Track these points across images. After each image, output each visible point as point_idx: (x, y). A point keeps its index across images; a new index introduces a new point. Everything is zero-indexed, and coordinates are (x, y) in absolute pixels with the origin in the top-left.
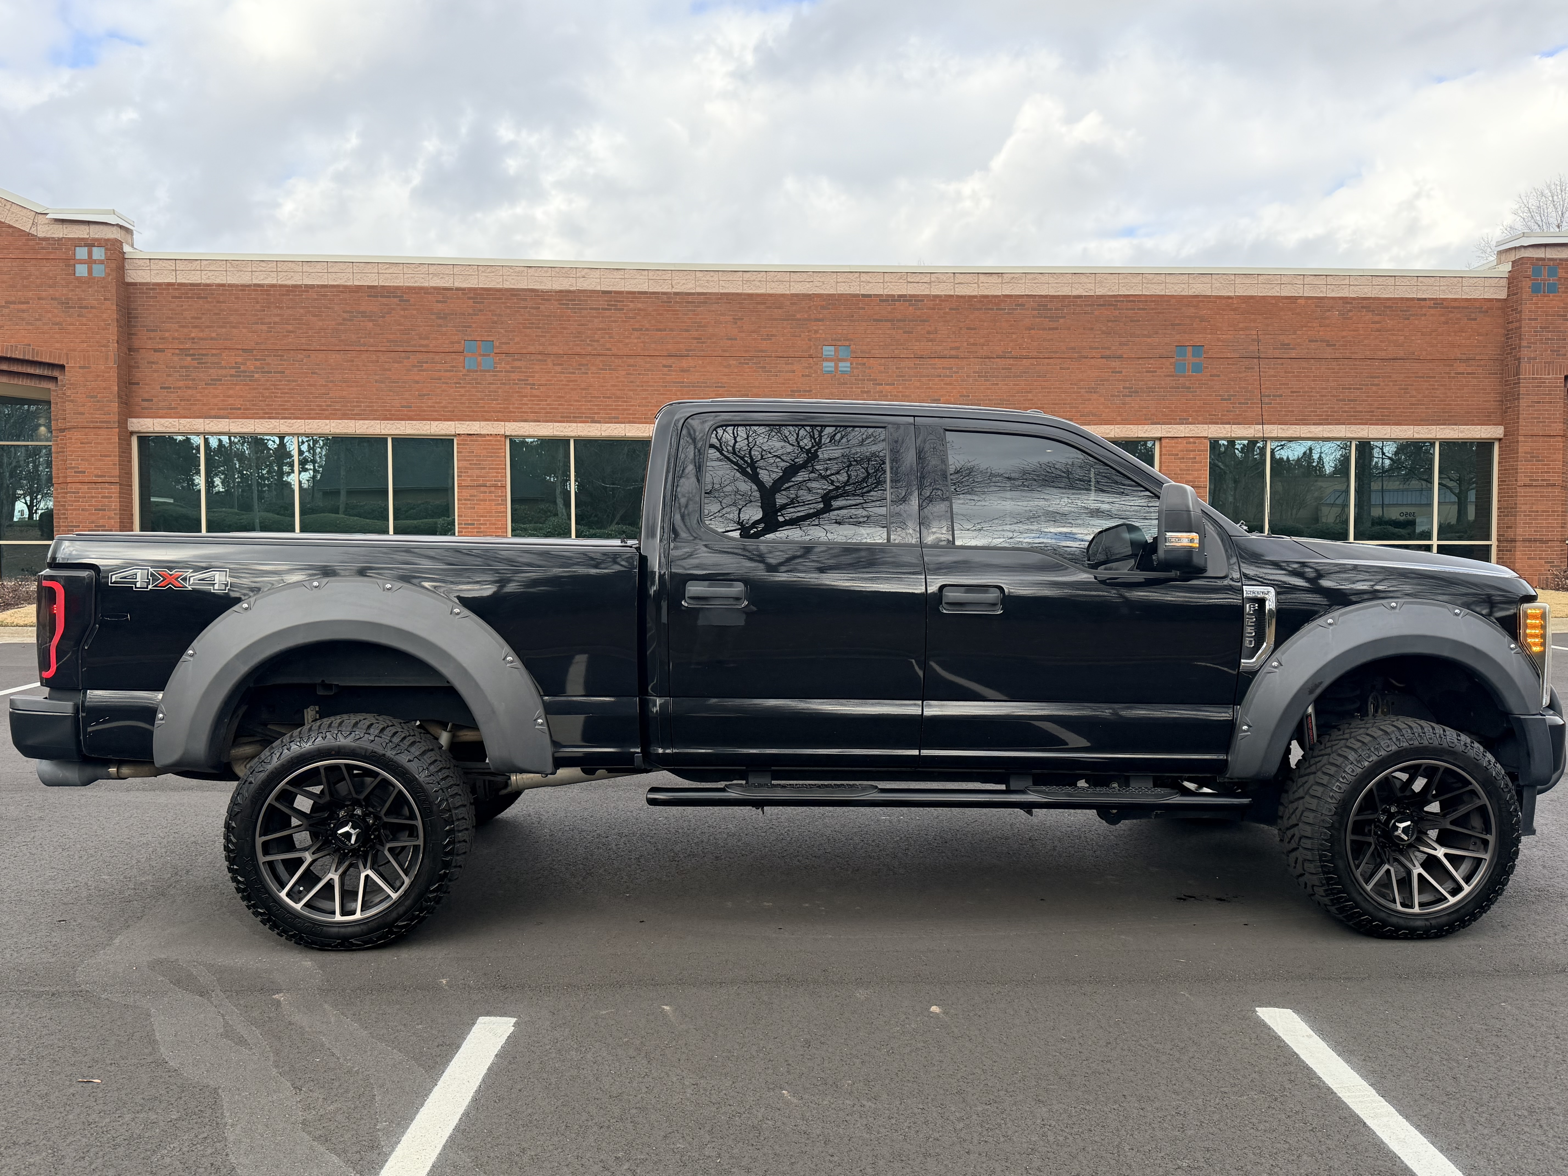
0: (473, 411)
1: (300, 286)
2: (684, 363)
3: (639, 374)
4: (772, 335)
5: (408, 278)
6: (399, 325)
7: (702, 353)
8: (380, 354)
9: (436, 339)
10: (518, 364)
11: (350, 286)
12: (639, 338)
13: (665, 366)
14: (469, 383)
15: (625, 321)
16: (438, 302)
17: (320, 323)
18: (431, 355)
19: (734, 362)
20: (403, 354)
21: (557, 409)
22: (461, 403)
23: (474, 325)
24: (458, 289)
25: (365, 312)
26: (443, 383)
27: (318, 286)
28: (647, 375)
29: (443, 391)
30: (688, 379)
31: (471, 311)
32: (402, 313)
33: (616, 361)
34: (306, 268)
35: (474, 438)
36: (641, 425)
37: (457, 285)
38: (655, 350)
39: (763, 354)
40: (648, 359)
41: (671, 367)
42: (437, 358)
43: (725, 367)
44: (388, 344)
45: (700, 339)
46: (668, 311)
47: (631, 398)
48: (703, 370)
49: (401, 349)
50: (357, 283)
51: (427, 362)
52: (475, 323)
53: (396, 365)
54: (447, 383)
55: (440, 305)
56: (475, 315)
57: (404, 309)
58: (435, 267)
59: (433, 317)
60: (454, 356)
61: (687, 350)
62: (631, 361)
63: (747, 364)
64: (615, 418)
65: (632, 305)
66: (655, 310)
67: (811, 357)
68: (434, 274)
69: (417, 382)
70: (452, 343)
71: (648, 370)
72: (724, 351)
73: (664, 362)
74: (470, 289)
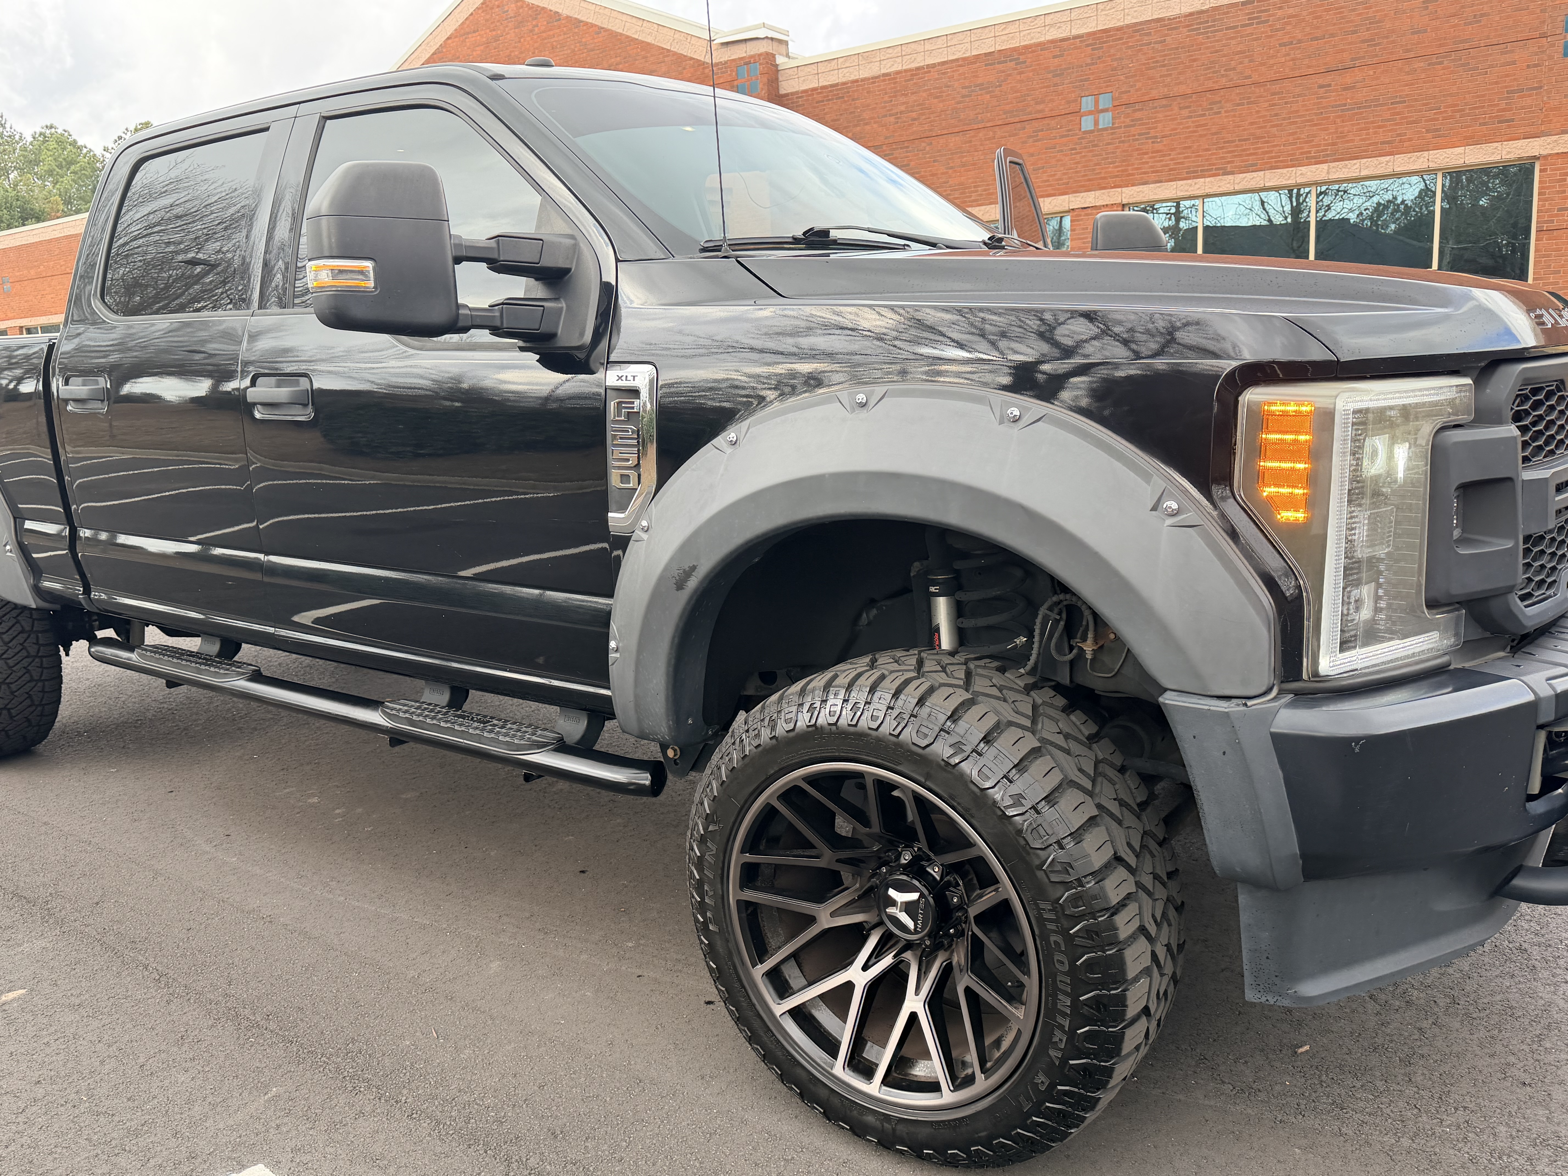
0: (1089, 180)
1: (923, 67)
2: (1348, 79)
3: (1286, 103)
5: (1024, 36)
6: (1016, 92)
7: (1375, 60)
8: (996, 129)
9: (1052, 101)
10: (1138, 115)
11: (968, 57)
12: (1288, 55)
13: (1321, 87)
14: (1085, 147)
15: (1271, 36)
16: (1054, 57)
17: (941, 105)
18: (1046, 121)
19: (1422, 64)
20: (1019, 125)
21: (1182, 163)
22: (1077, 172)
23: (1092, 77)
24: (1075, 37)
25: (982, 84)
26: (1058, 151)
27: (939, 64)
28: (1297, 102)
29: (1058, 161)
30: (1352, 98)
31: (1089, 61)
32: (1018, 77)
33: (1257, 90)
34: (928, 46)
35: (1089, 211)
36: (1285, 171)
37: (1075, 32)
38: (1309, 67)
39: (1467, 45)
40: (1299, 81)
41: (1330, 85)
42: (1053, 123)
43: (1408, 73)
44: (1004, 116)
45: (1374, 40)
46: (1330, 10)
47: (1275, 136)
48: (1374, 83)
49: (1017, 119)
50: (975, 53)
51: (1042, 130)
52: (1093, 74)
53: (1012, 139)
54: (1062, 151)
55: (1056, 60)
56: (1093, 64)
57: (1021, 73)
58: (1052, 16)
59: (1050, 75)
60: (1070, 117)
61: (1353, 60)
62: (1276, 87)
63: (1441, 63)
64: (1252, 165)
66: (1310, 13)
67: (1544, 36)
68: (1051, 25)
69: (1032, 155)
70: (1069, 102)
71: (1299, 95)
72: (1408, 51)
73: (1321, 81)
74: (1089, 34)
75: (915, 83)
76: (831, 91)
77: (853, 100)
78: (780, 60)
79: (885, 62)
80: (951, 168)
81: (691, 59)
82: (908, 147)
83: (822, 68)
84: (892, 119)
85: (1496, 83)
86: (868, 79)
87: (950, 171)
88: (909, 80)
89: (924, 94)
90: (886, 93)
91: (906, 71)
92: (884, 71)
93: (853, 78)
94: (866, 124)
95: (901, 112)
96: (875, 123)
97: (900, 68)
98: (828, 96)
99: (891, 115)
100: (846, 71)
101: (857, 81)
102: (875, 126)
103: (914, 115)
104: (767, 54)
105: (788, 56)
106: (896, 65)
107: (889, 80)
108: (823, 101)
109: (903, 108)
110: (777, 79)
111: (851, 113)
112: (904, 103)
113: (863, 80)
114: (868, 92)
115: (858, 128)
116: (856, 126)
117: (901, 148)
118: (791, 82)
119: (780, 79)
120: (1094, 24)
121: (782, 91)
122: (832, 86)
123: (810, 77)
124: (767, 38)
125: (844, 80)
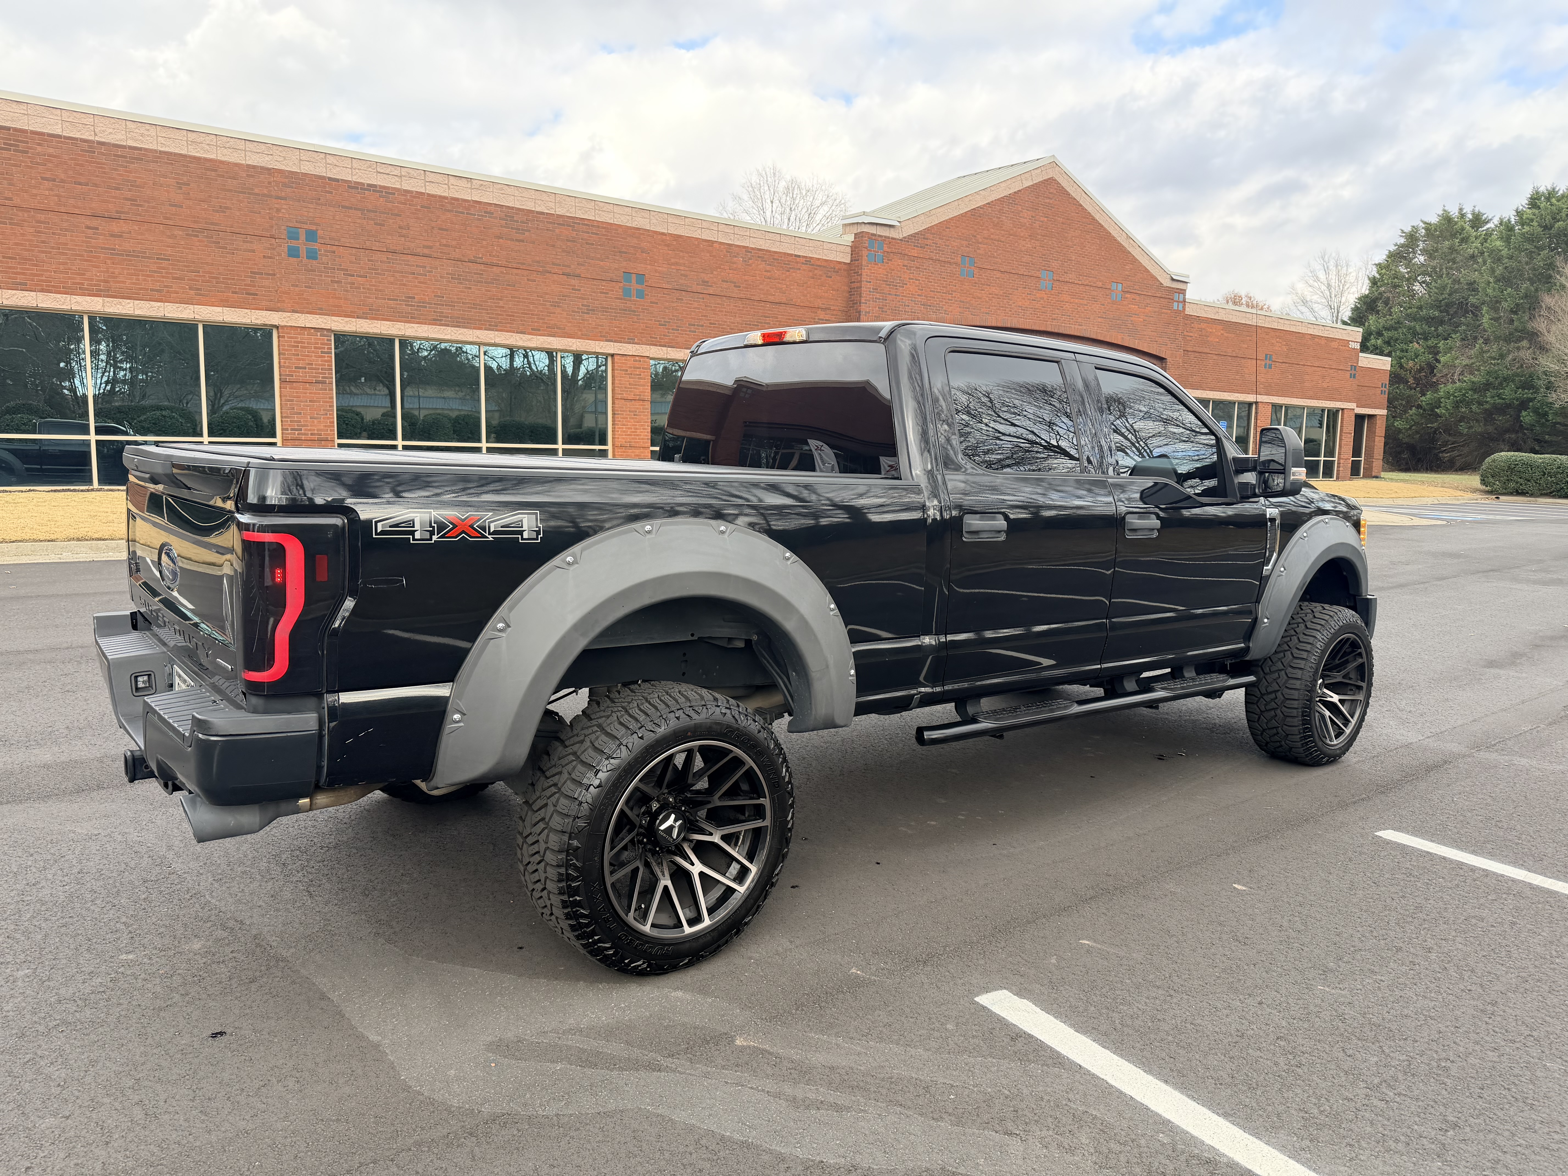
2: (115, 227)
3: (53, 234)
4: (227, 208)
7: (138, 218)
12: (51, 190)
13: (88, 227)
15: (31, 168)
19: (181, 233)
28: (65, 235)
30: (120, 245)
33: (20, 214)
36: (59, 296)
38: (75, 207)
39: (216, 228)
40: (65, 217)
41: (97, 229)
43: (169, 237)
45: (136, 200)
46: (91, 162)
47: (43, 261)
48: (139, 237)
61: (117, 212)
62: (41, 217)
63: (197, 236)
64: (21, 284)
65: (39, 149)
66: (72, 159)
67: (272, 237)
71: (66, 230)
72: (167, 218)
73: (88, 223)
85: (241, 263)
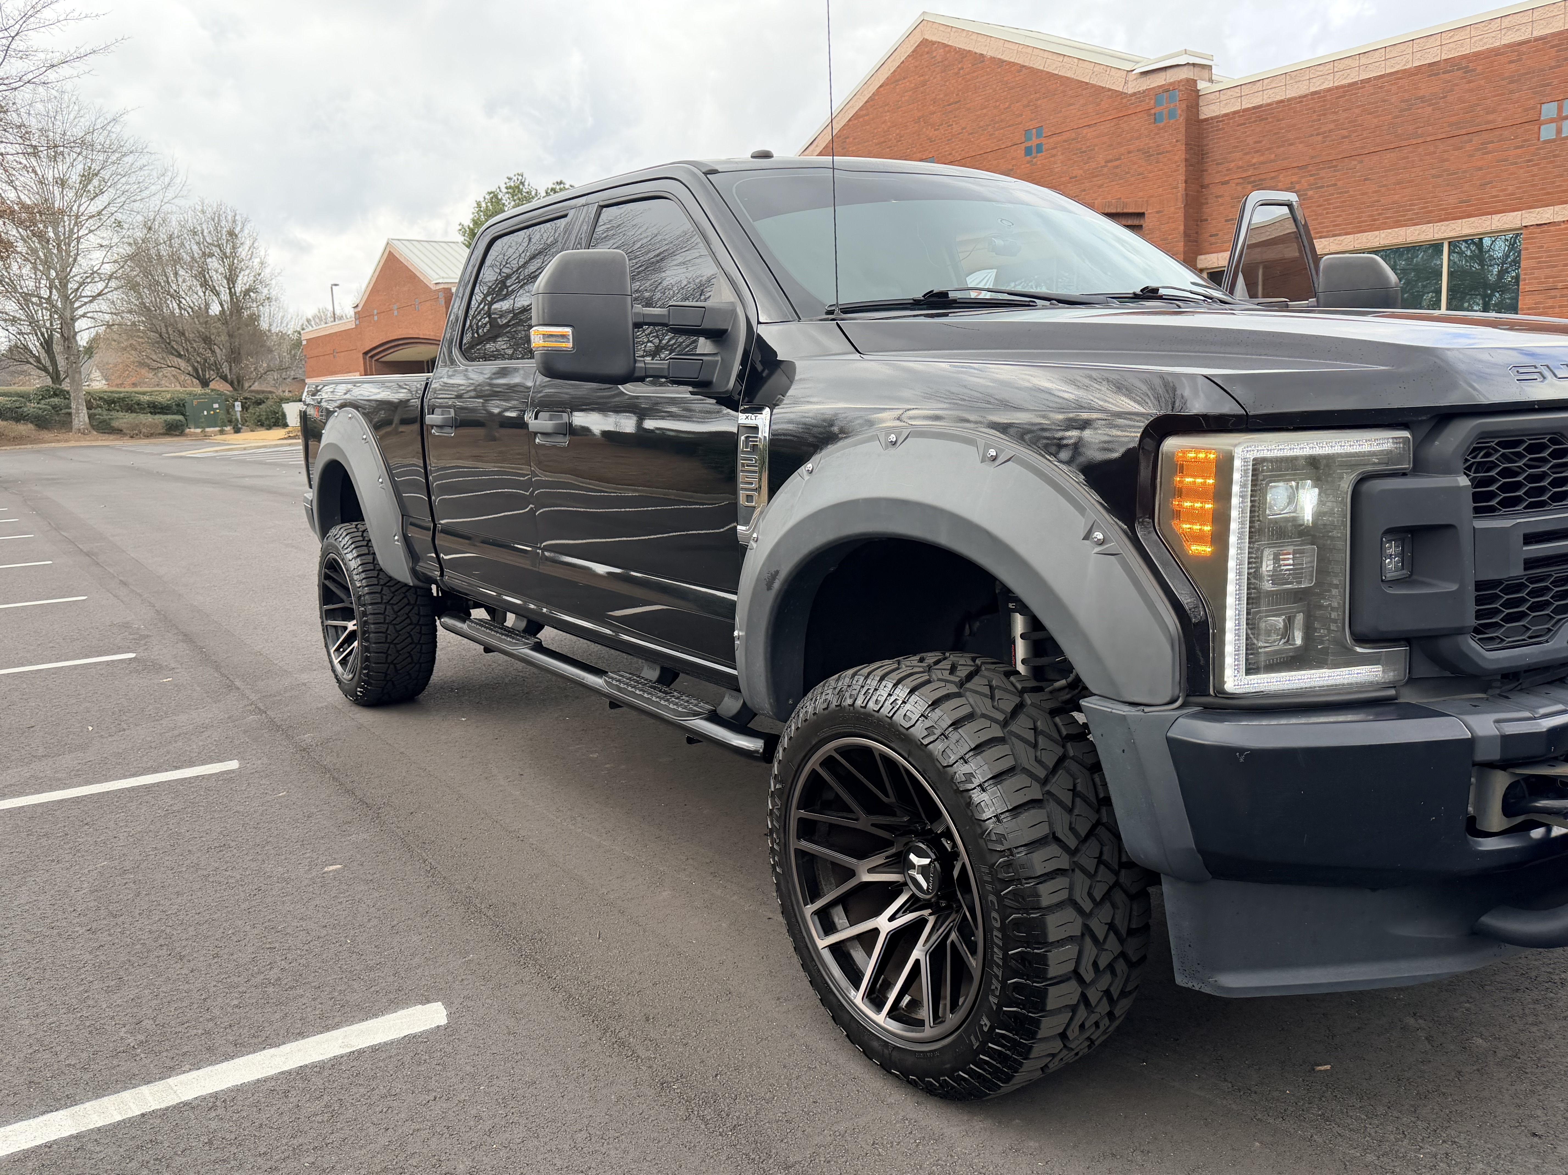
0: (1548, 193)
1: (1356, 83)
5: (1475, 42)
6: (1464, 102)
8: (1438, 143)
9: (1505, 110)
11: (1410, 68)
14: (1544, 158)
16: (1511, 62)
17: (1376, 120)
18: (1497, 132)
20: (1466, 138)
22: (1533, 186)
23: (1556, 82)
24: (1537, 39)
25: (1423, 97)
26: (1512, 164)
27: (1375, 78)
29: (1511, 174)
31: (1553, 64)
32: (1467, 86)
34: (1364, 61)
35: (1545, 228)
37: (1537, 33)
42: (1506, 133)
44: (1449, 129)
49: (1464, 131)
50: (1416, 64)
51: (1492, 142)
52: (1556, 78)
53: (1456, 153)
54: (1516, 163)
55: (1513, 65)
56: (1559, 66)
57: (1469, 82)
58: (1509, 18)
59: (1504, 83)
60: (1527, 126)
68: (1508, 28)
69: (1480, 169)
70: (1526, 110)
74: (1554, 35)
75: (1347, 100)
76: (1254, 113)
77: (1278, 121)
78: (1202, 85)
79: (1314, 81)
80: (1384, 186)
81: (1110, 90)
82: (1336, 166)
83: (1246, 90)
84: (1320, 138)
86: (1295, 98)
87: (1383, 189)
88: (1340, 97)
89: (1357, 111)
90: (1314, 112)
91: (1337, 88)
92: (1313, 89)
93: (1279, 98)
94: (1291, 145)
95: (1330, 131)
96: (1301, 143)
97: (1331, 85)
98: (1250, 118)
99: (1317, 135)
100: (1271, 92)
101: (1282, 101)
102: (1301, 146)
103: (1345, 133)
104: (1188, 80)
105: (1211, 80)
106: (1327, 82)
107: (1319, 98)
108: (1244, 124)
109: (1332, 126)
110: (1198, 105)
111: (1275, 134)
112: (1334, 121)
113: (1289, 100)
114: (1294, 112)
115: (1282, 149)
116: (1279, 147)
117: (1329, 168)
118: (1212, 107)
119: (1201, 104)
120: (1561, 24)
121: (1202, 117)
122: (1254, 108)
123: (1233, 100)
124: (1188, 64)
125: (1269, 101)
